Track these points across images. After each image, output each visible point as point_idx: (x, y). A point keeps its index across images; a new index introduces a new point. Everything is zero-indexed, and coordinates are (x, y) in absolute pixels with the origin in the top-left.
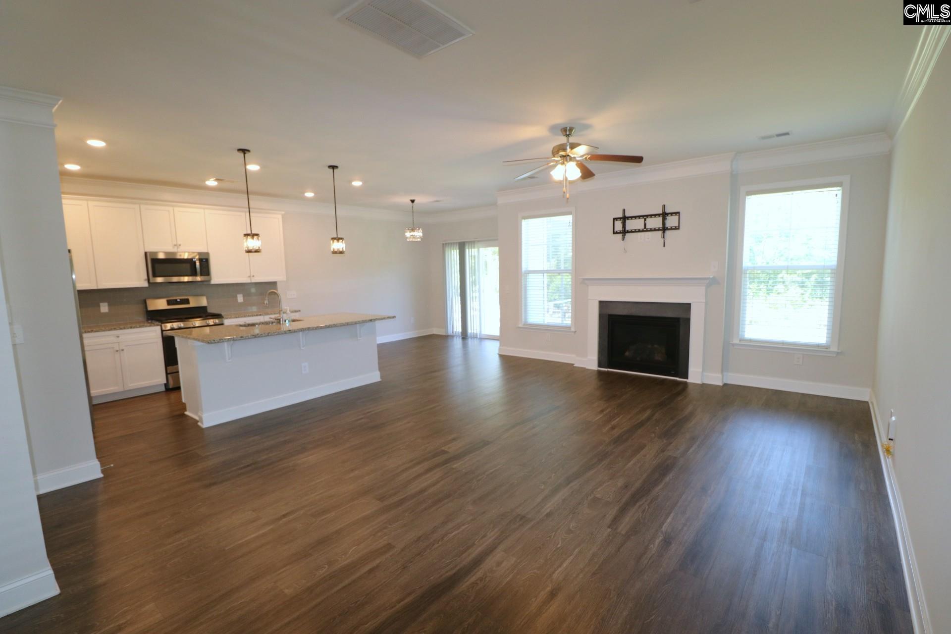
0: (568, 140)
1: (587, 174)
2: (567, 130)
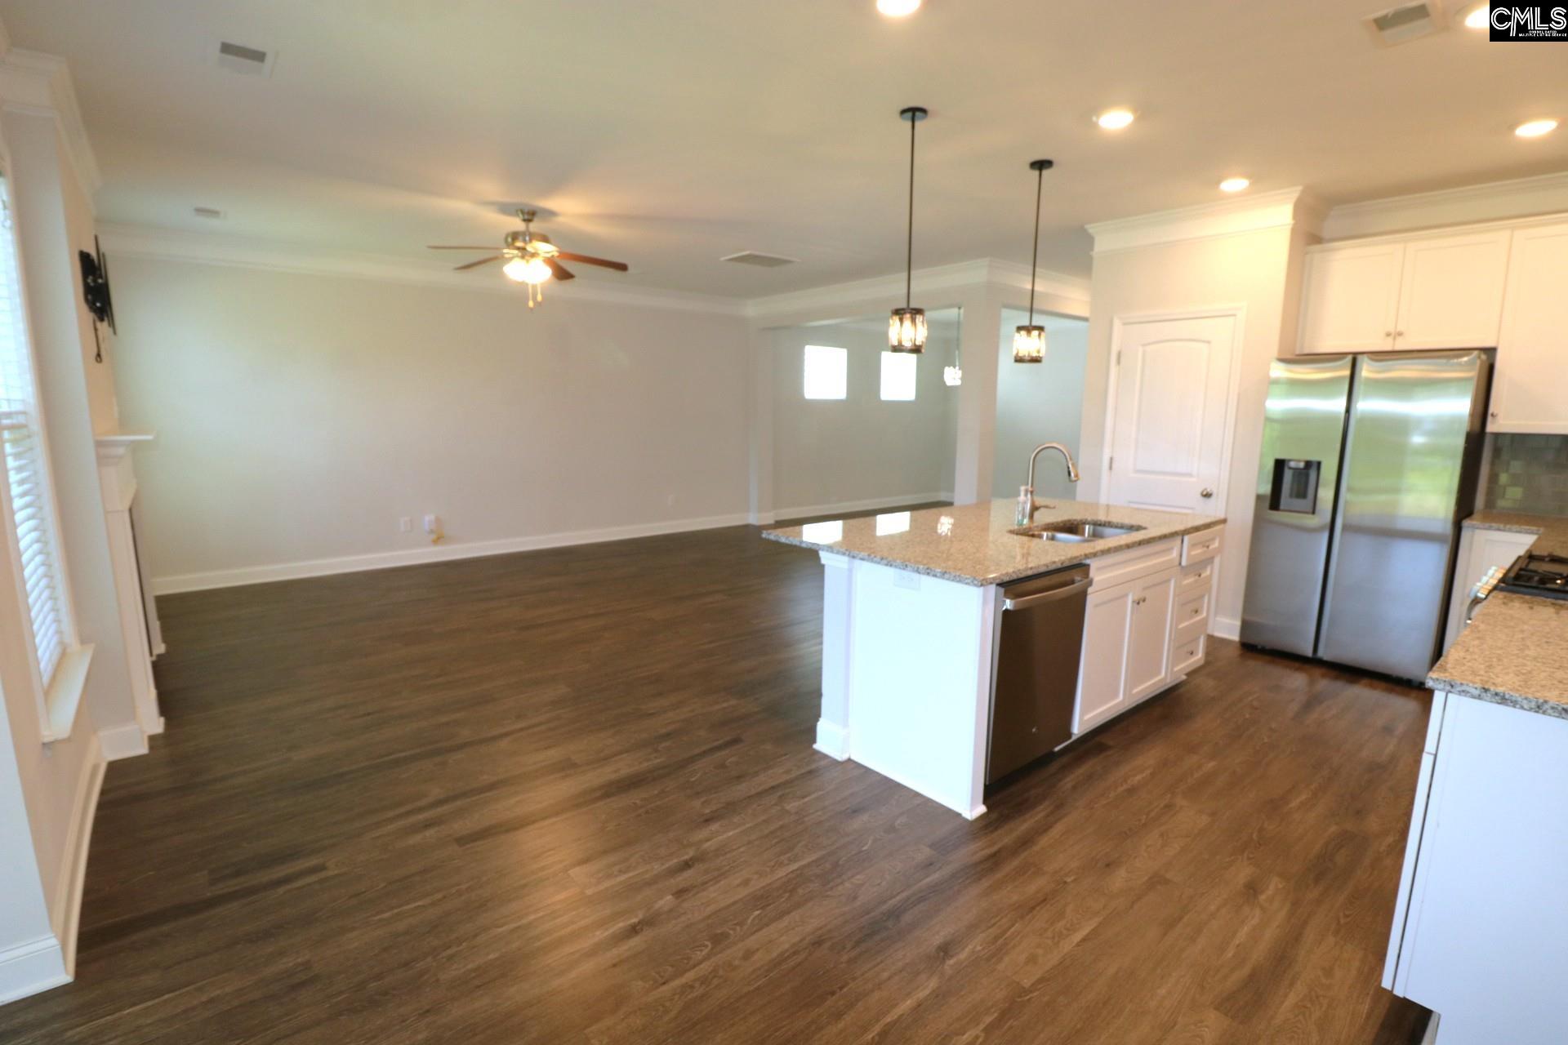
0: (527, 227)
1: (562, 274)
2: (528, 213)
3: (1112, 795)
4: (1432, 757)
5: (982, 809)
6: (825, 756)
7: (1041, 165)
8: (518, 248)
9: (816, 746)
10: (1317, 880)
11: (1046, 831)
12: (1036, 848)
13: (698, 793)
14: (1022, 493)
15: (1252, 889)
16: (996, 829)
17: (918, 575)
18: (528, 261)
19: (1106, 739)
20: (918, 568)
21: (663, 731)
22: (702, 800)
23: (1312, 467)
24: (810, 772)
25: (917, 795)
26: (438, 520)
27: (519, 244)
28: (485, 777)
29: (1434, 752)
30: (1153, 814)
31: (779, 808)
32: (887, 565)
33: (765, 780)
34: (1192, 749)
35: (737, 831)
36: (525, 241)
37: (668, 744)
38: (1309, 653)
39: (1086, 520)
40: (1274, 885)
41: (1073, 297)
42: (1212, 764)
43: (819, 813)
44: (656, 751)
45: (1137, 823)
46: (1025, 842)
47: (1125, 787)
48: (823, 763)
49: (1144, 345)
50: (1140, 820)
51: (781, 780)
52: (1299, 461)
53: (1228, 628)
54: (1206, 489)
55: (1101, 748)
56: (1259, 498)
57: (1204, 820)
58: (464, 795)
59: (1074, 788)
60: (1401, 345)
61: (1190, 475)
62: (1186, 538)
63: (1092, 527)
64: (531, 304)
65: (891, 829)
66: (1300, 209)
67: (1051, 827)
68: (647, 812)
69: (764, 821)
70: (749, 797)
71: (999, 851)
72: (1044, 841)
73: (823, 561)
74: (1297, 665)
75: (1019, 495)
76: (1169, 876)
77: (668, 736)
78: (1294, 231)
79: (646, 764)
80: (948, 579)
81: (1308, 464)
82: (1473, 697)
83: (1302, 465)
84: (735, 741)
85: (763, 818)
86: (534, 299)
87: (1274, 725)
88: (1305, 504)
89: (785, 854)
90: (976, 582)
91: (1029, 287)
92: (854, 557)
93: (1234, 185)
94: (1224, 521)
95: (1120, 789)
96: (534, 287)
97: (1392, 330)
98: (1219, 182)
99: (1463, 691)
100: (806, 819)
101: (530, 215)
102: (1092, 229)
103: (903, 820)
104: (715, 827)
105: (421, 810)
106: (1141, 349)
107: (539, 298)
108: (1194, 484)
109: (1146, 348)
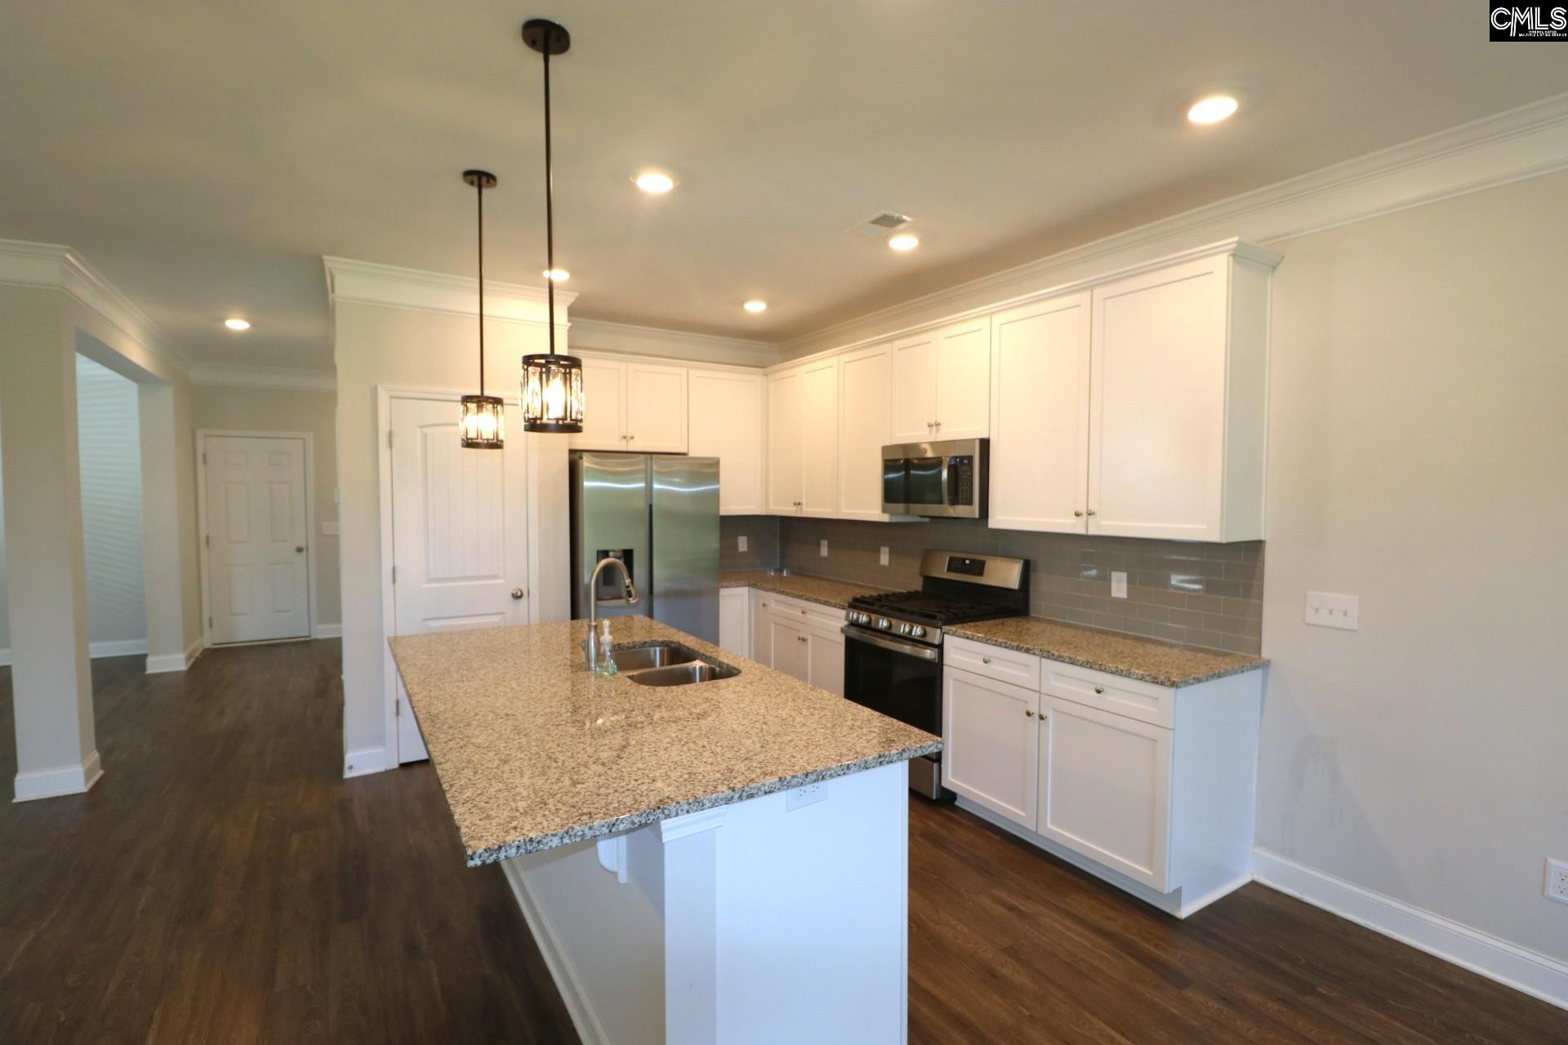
49: (421, 427)
54: (515, 589)
60: (632, 446)
61: (496, 577)
97: (626, 434)
106: (418, 430)
108: (501, 581)
109: (426, 430)
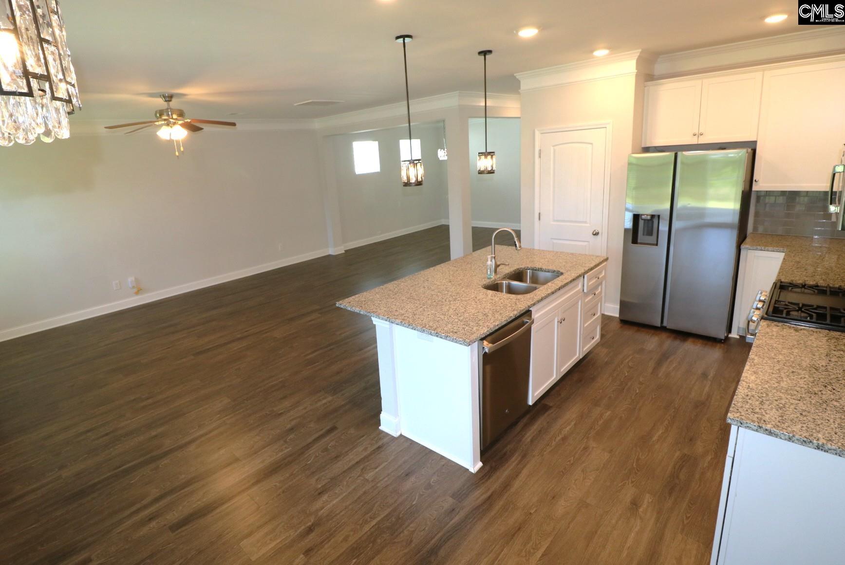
0: (168, 105)
1: (194, 130)
2: (168, 97)
3: (554, 443)
4: (731, 459)
5: (480, 464)
6: (387, 434)
7: (485, 53)
8: (165, 120)
9: (382, 428)
10: (670, 494)
11: (517, 476)
12: (513, 490)
13: (313, 473)
14: (489, 260)
15: (635, 504)
16: (489, 478)
17: (431, 336)
18: (171, 127)
19: (548, 402)
20: (431, 332)
21: (289, 426)
22: (316, 477)
23: (655, 218)
24: (379, 448)
25: (442, 457)
26: (136, 279)
27: (165, 117)
28: (183, 476)
29: (733, 456)
30: (577, 456)
31: (362, 478)
32: (412, 329)
33: (353, 457)
34: (596, 404)
35: (337, 500)
36: (168, 115)
37: (292, 436)
38: (659, 325)
39: (528, 267)
40: (647, 499)
41: (510, 106)
42: (609, 413)
43: (386, 479)
44: (285, 442)
45: (569, 463)
46: (506, 486)
47: (560, 437)
48: (385, 440)
49: (553, 146)
50: (570, 461)
51: (362, 456)
52: (647, 215)
53: (613, 310)
54: (595, 230)
55: (546, 408)
56: (626, 230)
57: (606, 456)
58: (172, 492)
59: (532, 441)
60: (703, 140)
61: (585, 222)
62: (586, 276)
63: (531, 271)
64: (177, 154)
65: (429, 486)
66: (640, 62)
67: (520, 472)
68: (283, 492)
69: (354, 489)
70: (344, 472)
71: (492, 495)
72: (517, 484)
73: (374, 323)
74: (652, 331)
75: (487, 261)
76: (588, 501)
77: (292, 430)
78: (637, 76)
79: (281, 454)
80: (450, 340)
81: (653, 216)
82: (753, 430)
83: (649, 217)
84: (333, 429)
85: (353, 487)
86: (179, 150)
87: (641, 379)
88: (652, 239)
89: (368, 513)
90: (465, 343)
91: (484, 104)
92: (392, 322)
93: (601, 53)
94: (607, 259)
95: (558, 438)
96: (178, 142)
97: (697, 132)
98: (592, 51)
99: (748, 427)
100: (379, 485)
101: (169, 98)
102: (518, 76)
103: (435, 478)
104: (325, 497)
105: (145, 507)
106: (552, 148)
107: (182, 149)
108: (588, 225)
109: (555, 148)
